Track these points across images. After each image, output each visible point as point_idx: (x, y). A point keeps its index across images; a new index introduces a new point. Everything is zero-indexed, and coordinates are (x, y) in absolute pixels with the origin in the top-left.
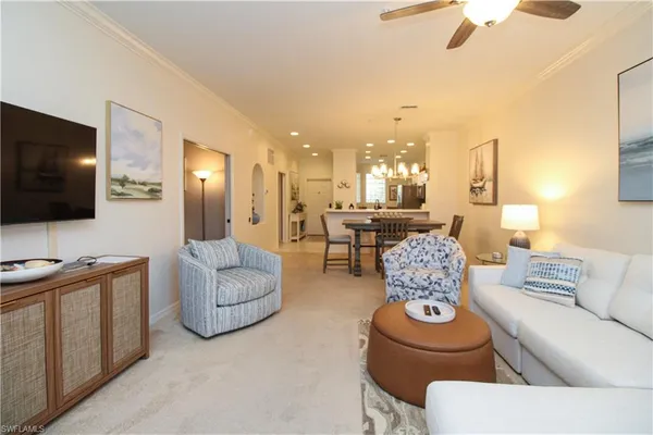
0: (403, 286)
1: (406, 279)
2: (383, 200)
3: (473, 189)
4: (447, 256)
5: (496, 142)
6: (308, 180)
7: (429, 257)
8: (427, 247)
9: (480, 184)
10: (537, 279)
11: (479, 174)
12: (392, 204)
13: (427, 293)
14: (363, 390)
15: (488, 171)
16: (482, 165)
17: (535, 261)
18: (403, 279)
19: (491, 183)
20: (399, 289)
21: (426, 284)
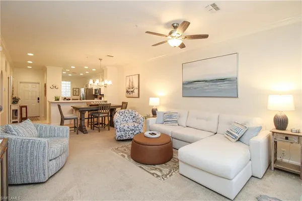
0: (124, 131)
1: (126, 128)
2: (68, 94)
3: (127, 92)
4: (134, 117)
5: (139, 75)
6: (20, 83)
7: (128, 118)
8: (127, 115)
9: (132, 90)
10: (168, 120)
11: (131, 86)
12: (75, 97)
13: (133, 131)
14: (142, 168)
15: (136, 85)
16: (132, 83)
17: (166, 114)
18: (124, 128)
19: (137, 90)
20: (122, 132)
21: (134, 128)
